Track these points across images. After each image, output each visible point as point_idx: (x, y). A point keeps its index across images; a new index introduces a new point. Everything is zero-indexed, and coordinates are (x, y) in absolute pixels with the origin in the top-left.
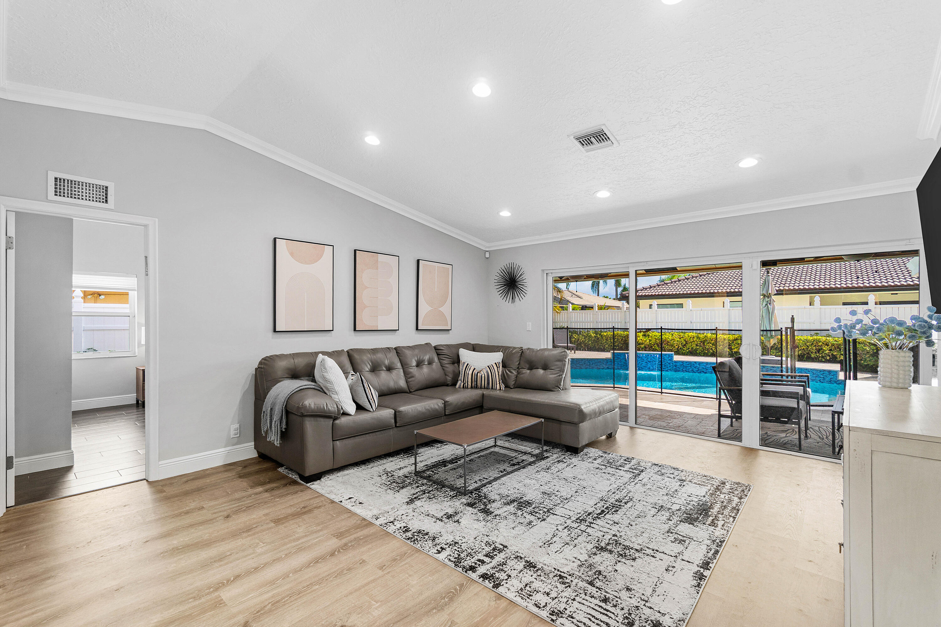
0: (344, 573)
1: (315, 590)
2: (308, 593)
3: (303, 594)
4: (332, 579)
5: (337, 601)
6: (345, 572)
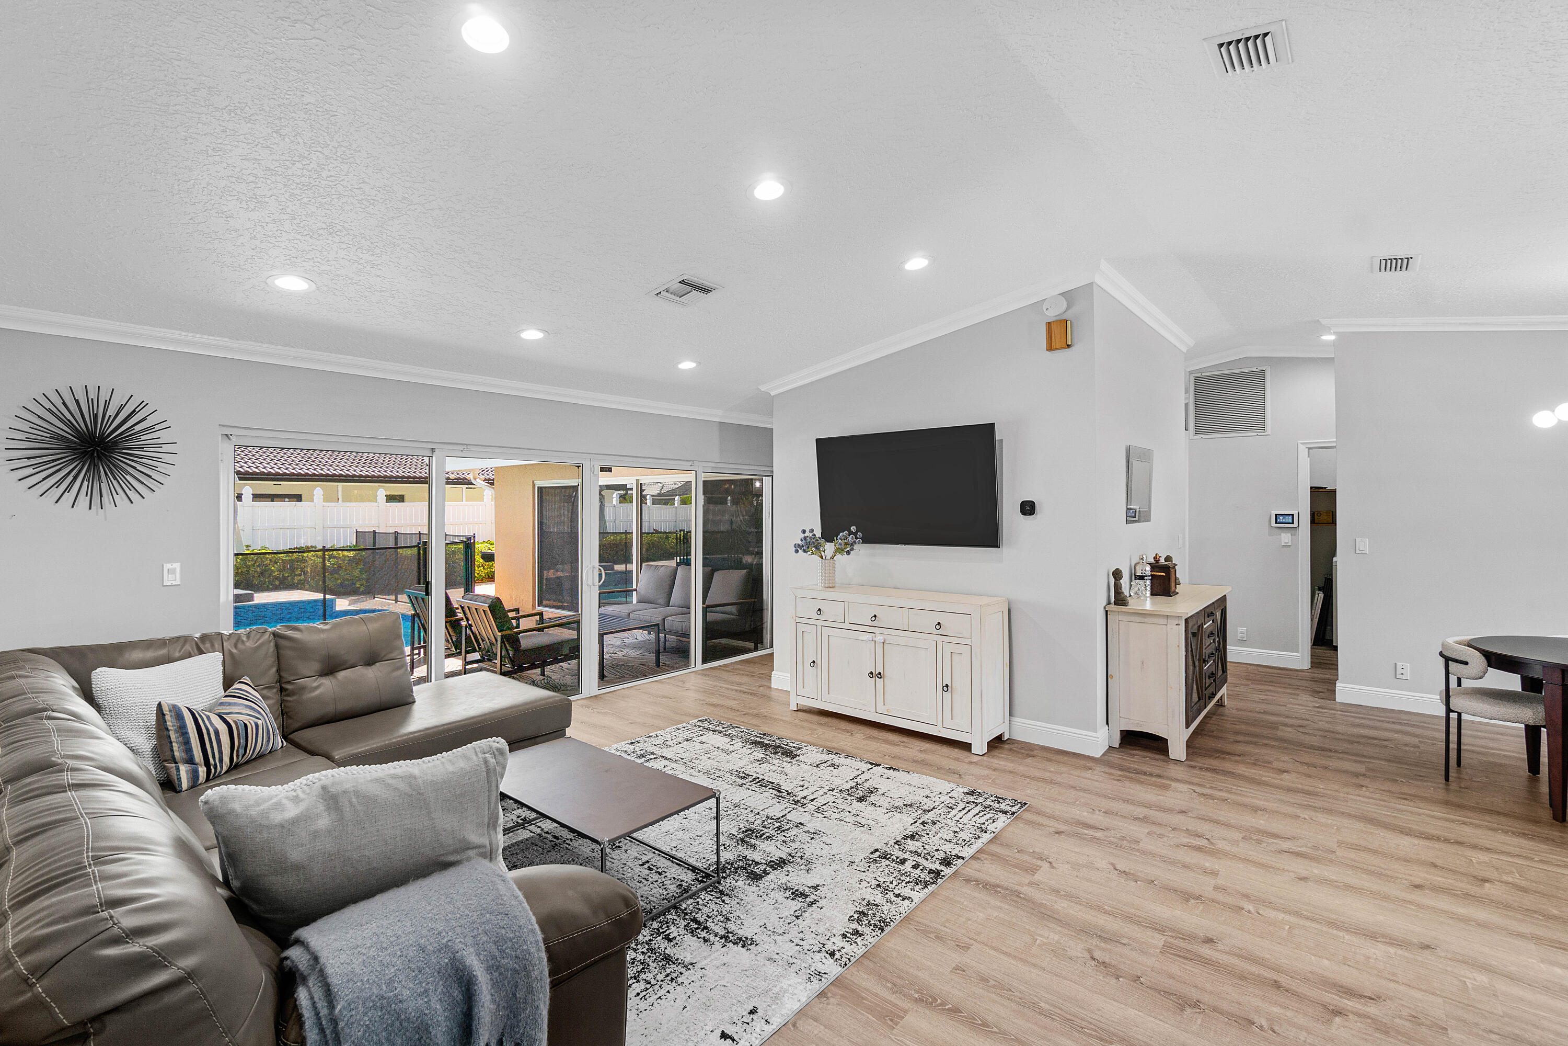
0: (995, 983)
1: (1052, 1005)
2: (1061, 1009)
3: (1066, 1015)
4: (1016, 993)
5: (1057, 976)
6: (992, 982)
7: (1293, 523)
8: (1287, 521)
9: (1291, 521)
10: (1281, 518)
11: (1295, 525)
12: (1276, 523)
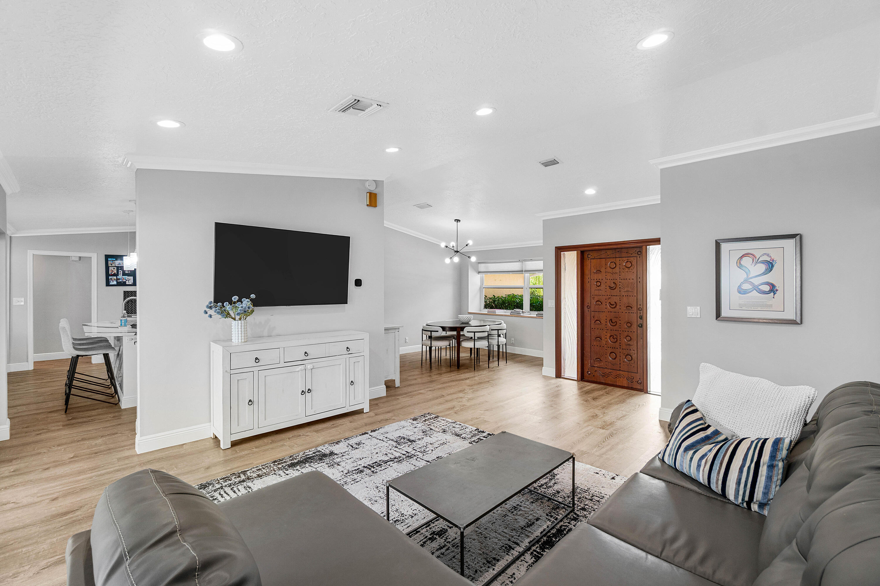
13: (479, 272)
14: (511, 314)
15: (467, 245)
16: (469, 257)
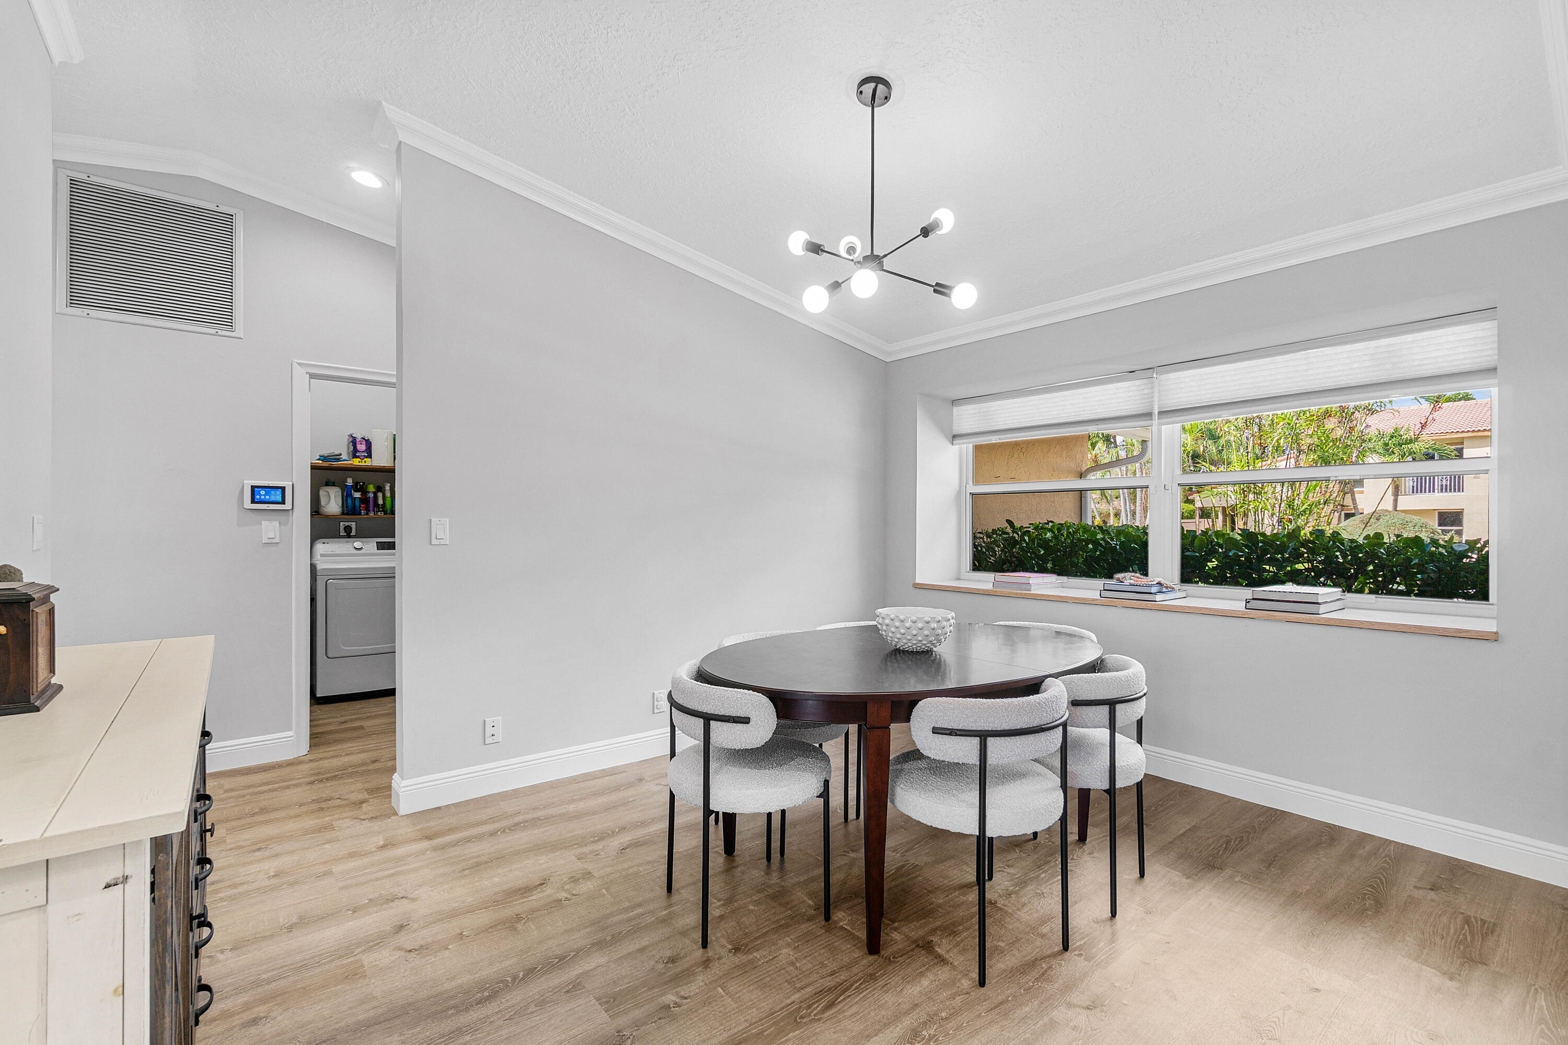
7: (283, 502)
8: (273, 498)
9: (279, 499)
10: (263, 492)
11: (288, 506)
12: (253, 501)
13: (955, 437)
14: (1105, 594)
15: (925, 232)
16: (940, 289)
